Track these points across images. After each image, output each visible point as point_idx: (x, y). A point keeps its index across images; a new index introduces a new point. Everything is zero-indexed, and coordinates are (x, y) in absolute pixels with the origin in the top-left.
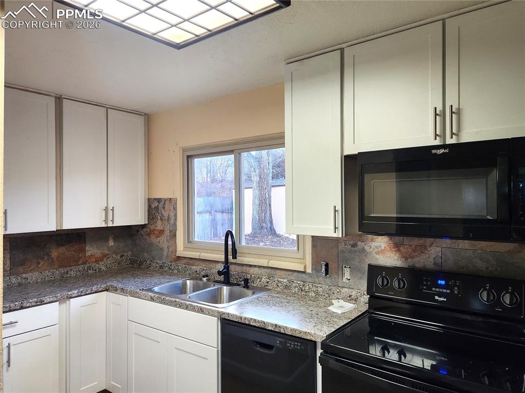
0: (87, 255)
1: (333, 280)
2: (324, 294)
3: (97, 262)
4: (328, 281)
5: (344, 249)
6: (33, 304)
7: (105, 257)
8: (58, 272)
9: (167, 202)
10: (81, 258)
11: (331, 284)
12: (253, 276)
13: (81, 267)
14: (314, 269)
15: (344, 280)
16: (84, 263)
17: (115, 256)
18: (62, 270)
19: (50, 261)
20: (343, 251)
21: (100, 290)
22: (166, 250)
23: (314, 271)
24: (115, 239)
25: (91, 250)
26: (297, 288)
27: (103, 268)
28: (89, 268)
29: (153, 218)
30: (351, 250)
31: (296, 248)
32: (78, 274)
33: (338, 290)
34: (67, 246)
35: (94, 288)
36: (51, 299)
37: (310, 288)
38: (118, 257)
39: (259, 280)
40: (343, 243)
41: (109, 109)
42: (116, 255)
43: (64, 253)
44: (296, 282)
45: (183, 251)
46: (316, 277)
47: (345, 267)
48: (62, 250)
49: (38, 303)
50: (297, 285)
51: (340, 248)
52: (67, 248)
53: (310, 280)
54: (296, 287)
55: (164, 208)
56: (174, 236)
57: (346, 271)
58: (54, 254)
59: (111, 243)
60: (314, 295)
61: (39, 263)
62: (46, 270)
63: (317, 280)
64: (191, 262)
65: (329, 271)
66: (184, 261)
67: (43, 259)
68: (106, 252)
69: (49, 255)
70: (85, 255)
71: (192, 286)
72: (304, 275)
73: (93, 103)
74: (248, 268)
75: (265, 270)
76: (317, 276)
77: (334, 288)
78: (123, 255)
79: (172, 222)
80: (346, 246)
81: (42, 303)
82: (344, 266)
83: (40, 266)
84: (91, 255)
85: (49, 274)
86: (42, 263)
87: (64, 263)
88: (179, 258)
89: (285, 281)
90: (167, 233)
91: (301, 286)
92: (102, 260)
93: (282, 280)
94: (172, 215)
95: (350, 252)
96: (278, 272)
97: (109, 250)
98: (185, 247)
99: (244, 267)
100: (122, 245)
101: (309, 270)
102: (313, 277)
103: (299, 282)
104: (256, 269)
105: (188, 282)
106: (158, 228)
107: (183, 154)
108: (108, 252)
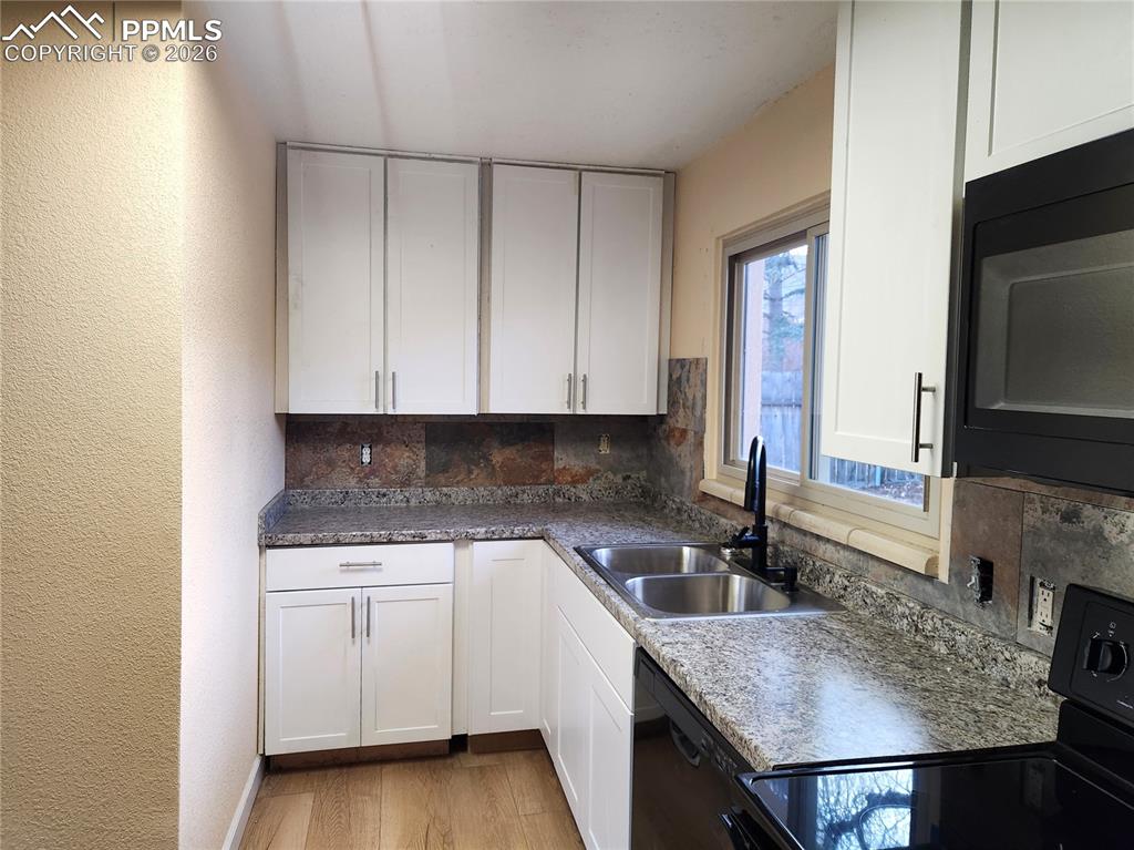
0: (555, 468)
1: (1004, 617)
2: (970, 656)
3: (574, 483)
4: (989, 617)
5: (1039, 524)
6: (409, 539)
7: (592, 475)
8: (500, 492)
9: (693, 366)
10: (545, 471)
11: (994, 630)
12: (818, 564)
13: (541, 490)
14: (956, 575)
15: (1036, 627)
16: (551, 482)
17: (611, 476)
18: (508, 490)
19: (490, 470)
20: (1036, 533)
21: (529, 535)
22: (688, 474)
23: (953, 581)
24: (613, 442)
25: (565, 459)
26: (905, 621)
27: (584, 497)
28: (557, 493)
29: (674, 402)
30: (1059, 530)
31: (921, 506)
32: (536, 500)
33: (1008, 655)
34: (520, 447)
35: (518, 531)
36: (439, 536)
37: (935, 629)
38: (619, 479)
39: (828, 577)
40: (1038, 505)
41: (584, 173)
42: (615, 475)
43: (514, 459)
44: (903, 601)
45: (717, 480)
46: (958, 598)
47: (1042, 585)
48: (509, 452)
49: (417, 539)
50: (907, 612)
51: (1029, 519)
52: (518, 451)
53: (942, 604)
54: (903, 616)
55: (688, 380)
56: (700, 444)
57: (1041, 598)
58: (497, 457)
59: (605, 449)
60: (944, 651)
61: (470, 472)
62: (481, 485)
63: (959, 608)
64: (723, 507)
65: (995, 588)
66: (713, 504)
67: (477, 465)
68: (593, 465)
69: (488, 460)
70: (553, 467)
71: (693, 560)
72: (929, 587)
73: (550, 165)
74: (815, 542)
75: (847, 554)
76: (962, 598)
77: (997, 645)
78: (629, 477)
79: (698, 413)
80: (1046, 516)
81: (422, 540)
82: (1039, 580)
83: (473, 476)
84: (564, 468)
85: (486, 493)
86: (475, 472)
87: (512, 477)
88: (705, 497)
89: (881, 592)
90: (691, 435)
91: (915, 618)
92: (584, 482)
93: (874, 589)
94: (699, 395)
95: (1058, 536)
96: (875, 568)
97: (598, 463)
98: (720, 473)
99: (808, 539)
100: (626, 455)
101: (943, 576)
102: (951, 597)
103: (911, 605)
104: (830, 547)
105: (686, 551)
106: (679, 425)
107: (723, 251)
108: (598, 467)
